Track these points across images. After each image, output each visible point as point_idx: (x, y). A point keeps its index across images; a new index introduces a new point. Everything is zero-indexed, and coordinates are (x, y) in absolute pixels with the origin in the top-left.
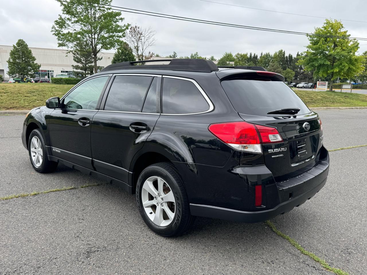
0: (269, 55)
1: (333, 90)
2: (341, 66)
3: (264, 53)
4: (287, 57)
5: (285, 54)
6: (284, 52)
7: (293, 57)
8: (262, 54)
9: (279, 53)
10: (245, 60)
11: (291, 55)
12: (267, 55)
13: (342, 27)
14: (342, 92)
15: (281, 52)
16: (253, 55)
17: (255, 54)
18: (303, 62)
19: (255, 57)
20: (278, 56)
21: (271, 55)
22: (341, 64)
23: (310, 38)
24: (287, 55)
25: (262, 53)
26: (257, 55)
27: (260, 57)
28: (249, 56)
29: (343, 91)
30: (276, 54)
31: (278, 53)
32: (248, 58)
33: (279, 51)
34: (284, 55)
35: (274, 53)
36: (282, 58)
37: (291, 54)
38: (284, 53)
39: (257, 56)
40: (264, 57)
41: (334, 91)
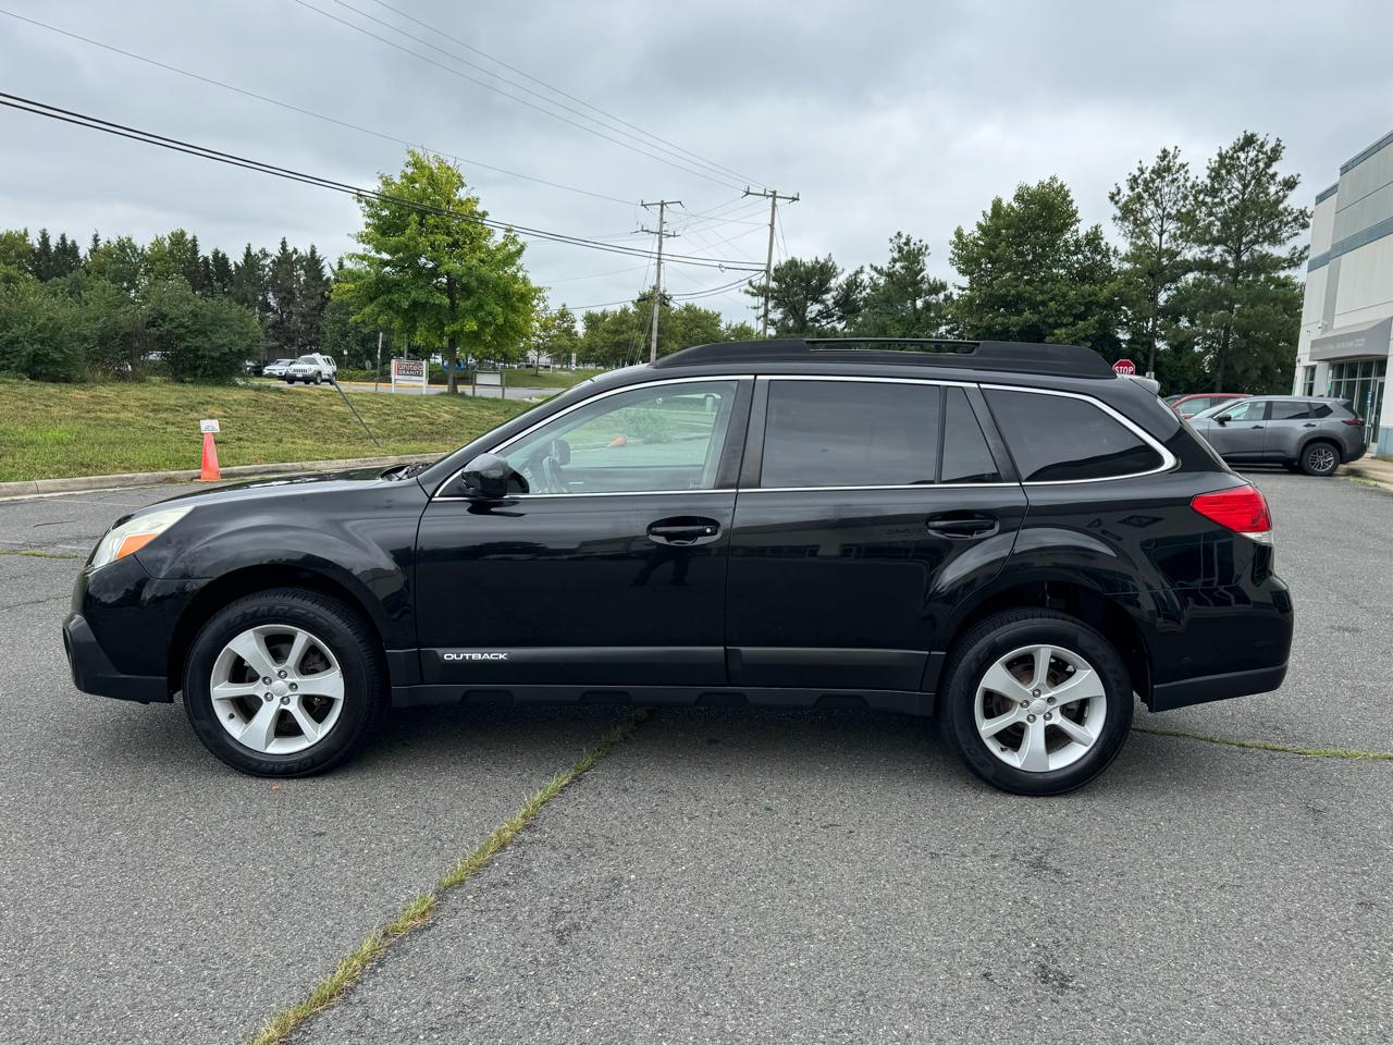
0: (134, 248)
1: (460, 388)
2: (481, 314)
3: (109, 236)
4: (206, 259)
5: (199, 248)
6: (194, 240)
7: (231, 262)
8: (96, 240)
9: (172, 244)
10: (19, 256)
11: (224, 255)
12: (125, 247)
13: (463, 185)
14: (506, 397)
15: (178, 239)
16: (54, 242)
17: (63, 238)
18: (353, 291)
19: (68, 251)
20: (171, 252)
21: (139, 246)
22: (480, 307)
23: (367, 209)
24: (205, 251)
25: (96, 236)
26: (74, 243)
27: (91, 251)
28: (34, 240)
29: (480, 392)
30: (158, 243)
31: (168, 240)
32: (33, 251)
33: (172, 234)
34: (195, 252)
35: (153, 239)
36: (190, 262)
37: (222, 250)
38: (195, 245)
39: (74, 248)
40: (108, 253)
41: (463, 395)
